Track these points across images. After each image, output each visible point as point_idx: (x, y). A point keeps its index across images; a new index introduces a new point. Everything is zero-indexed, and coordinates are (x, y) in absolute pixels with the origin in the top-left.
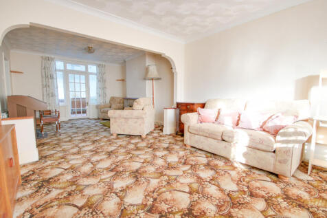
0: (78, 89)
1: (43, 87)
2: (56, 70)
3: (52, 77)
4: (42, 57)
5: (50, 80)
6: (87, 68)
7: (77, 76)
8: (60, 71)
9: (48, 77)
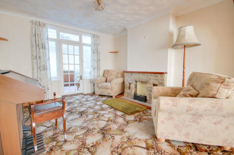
0: (71, 62)
1: (33, 59)
2: (48, 39)
3: (44, 47)
4: (32, 22)
5: (41, 50)
6: (81, 39)
7: (71, 47)
8: (53, 40)
9: (38, 46)
